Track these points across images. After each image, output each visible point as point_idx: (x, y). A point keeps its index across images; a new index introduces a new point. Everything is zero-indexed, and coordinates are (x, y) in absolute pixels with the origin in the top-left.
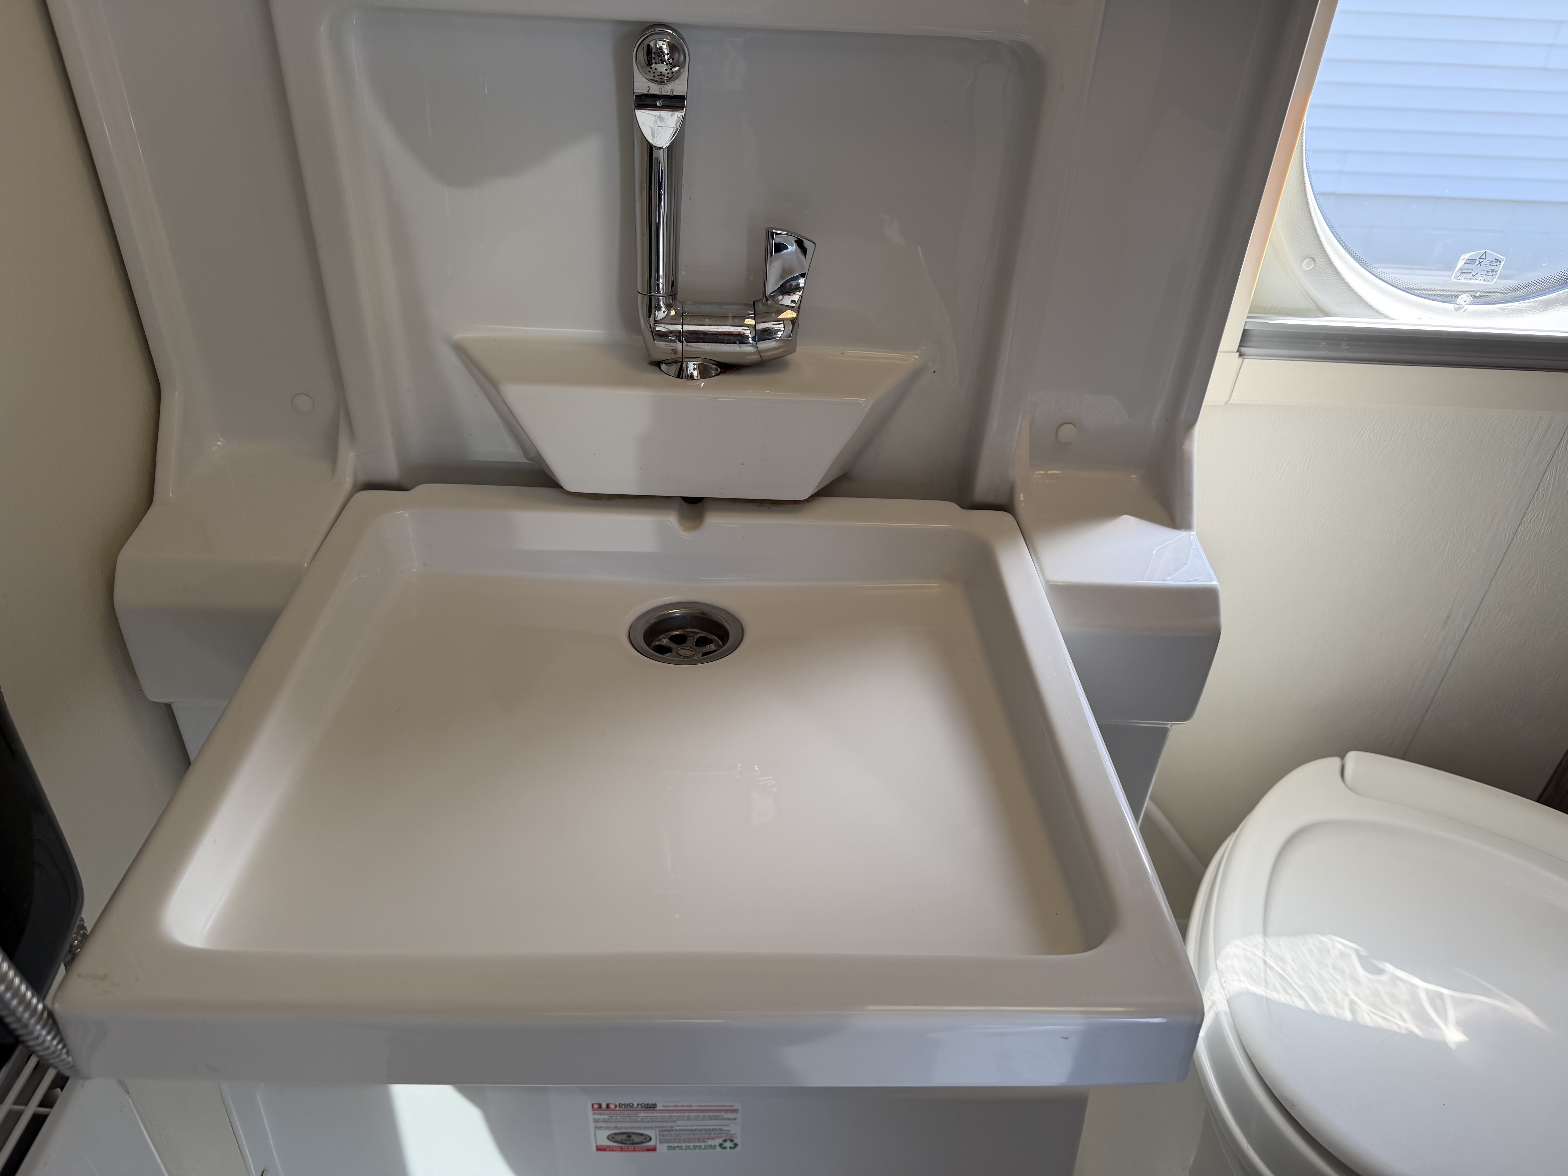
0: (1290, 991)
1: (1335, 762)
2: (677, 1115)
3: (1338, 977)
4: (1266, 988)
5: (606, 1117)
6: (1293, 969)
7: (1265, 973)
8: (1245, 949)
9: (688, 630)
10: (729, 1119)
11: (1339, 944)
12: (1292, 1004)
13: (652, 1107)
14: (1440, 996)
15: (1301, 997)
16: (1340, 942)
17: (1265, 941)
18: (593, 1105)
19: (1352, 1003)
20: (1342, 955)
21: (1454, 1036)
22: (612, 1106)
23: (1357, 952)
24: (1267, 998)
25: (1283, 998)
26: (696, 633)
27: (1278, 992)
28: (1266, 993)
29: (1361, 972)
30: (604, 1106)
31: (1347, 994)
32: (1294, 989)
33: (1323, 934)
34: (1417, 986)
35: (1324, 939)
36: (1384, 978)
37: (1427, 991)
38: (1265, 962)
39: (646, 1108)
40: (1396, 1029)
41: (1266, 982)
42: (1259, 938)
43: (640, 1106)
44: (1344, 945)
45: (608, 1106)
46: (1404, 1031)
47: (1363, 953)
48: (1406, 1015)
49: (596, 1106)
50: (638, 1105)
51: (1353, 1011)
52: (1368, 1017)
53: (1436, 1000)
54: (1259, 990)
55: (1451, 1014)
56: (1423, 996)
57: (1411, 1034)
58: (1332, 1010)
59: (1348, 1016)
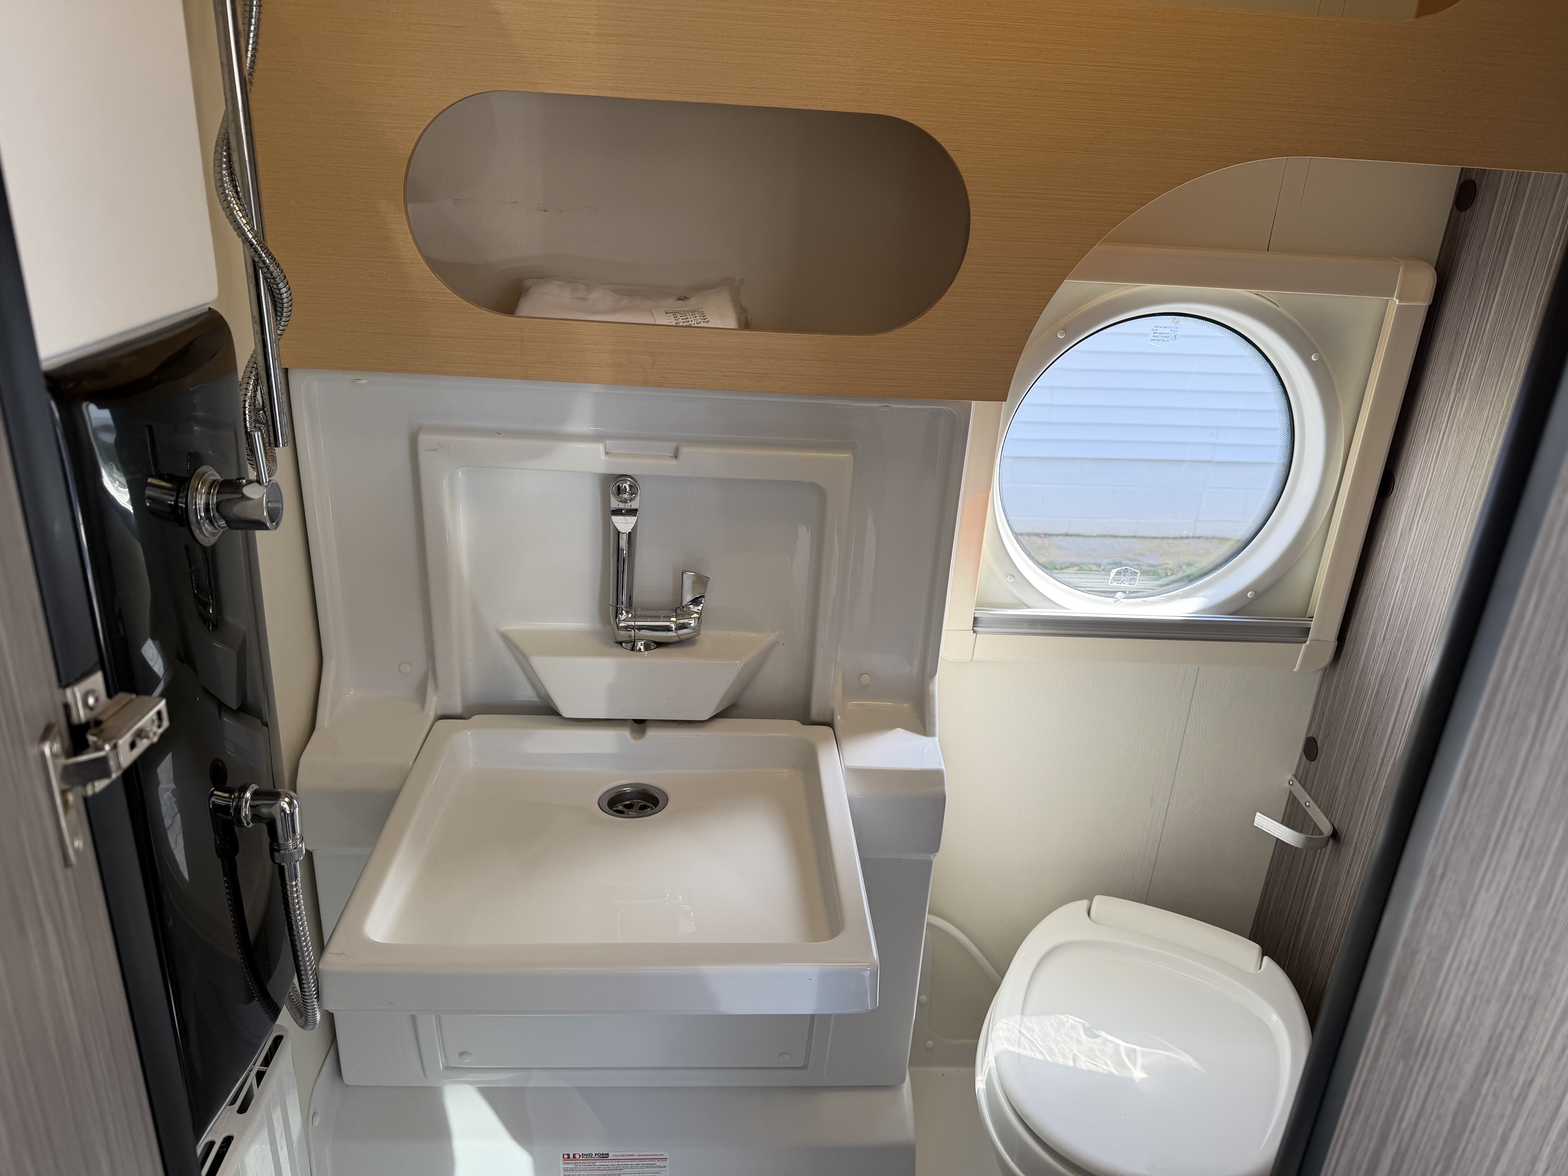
0: (1034, 1048)
1: (1084, 903)
2: (624, 1163)
3: (1068, 1040)
4: (1019, 1047)
5: (573, 1166)
6: (1038, 1036)
7: (1019, 1038)
8: (1007, 1024)
9: (635, 801)
10: (660, 1167)
11: (1071, 1020)
12: (1035, 1057)
13: (605, 1156)
14: (1134, 1051)
15: (1041, 1053)
16: (1072, 1019)
17: (1022, 1018)
18: (563, 1155)
19: (1075, 1056)
20: (1073, 1027)
21: (1138, 1074)
22: (577, 1156)
23: (1083, 1025)
24: (1018, 1054)
25: (1029, 1053)
26: (640, 802)
27: (1026, 1050)
28: (1018, 1050)
29: (1084, 1037)
30: (571, 1156)
31: (1072, 1050)
32: (1037, 1047)
33: (1061, 1014)
34: (1120, 1045)
35: (1062, 1017)
36: (1099, 1040)
37: (1126, 1048)
38: (1020, 1032)
39: (601, 1157)
40: (1102, 1071)
41: (1019, 1044)
42: (1018, 1017)
43: (597, 1156)
44: (1075, 1021)
45: (574, 1155)
46: (1106, 1072)
47: (1087, 1025)
48: (1109, 1063)
49: (566, 1156)
50: (596, 1155)
51: (1074, 1060)
52: (1084, 1064)
53: (1131, 1053)
54: (1014, 1049)
55: (1139, 1062)
56: (1123, 1051)
57: (1111, 1074)
58: (1060, 1060)
59: (1071, 1064)
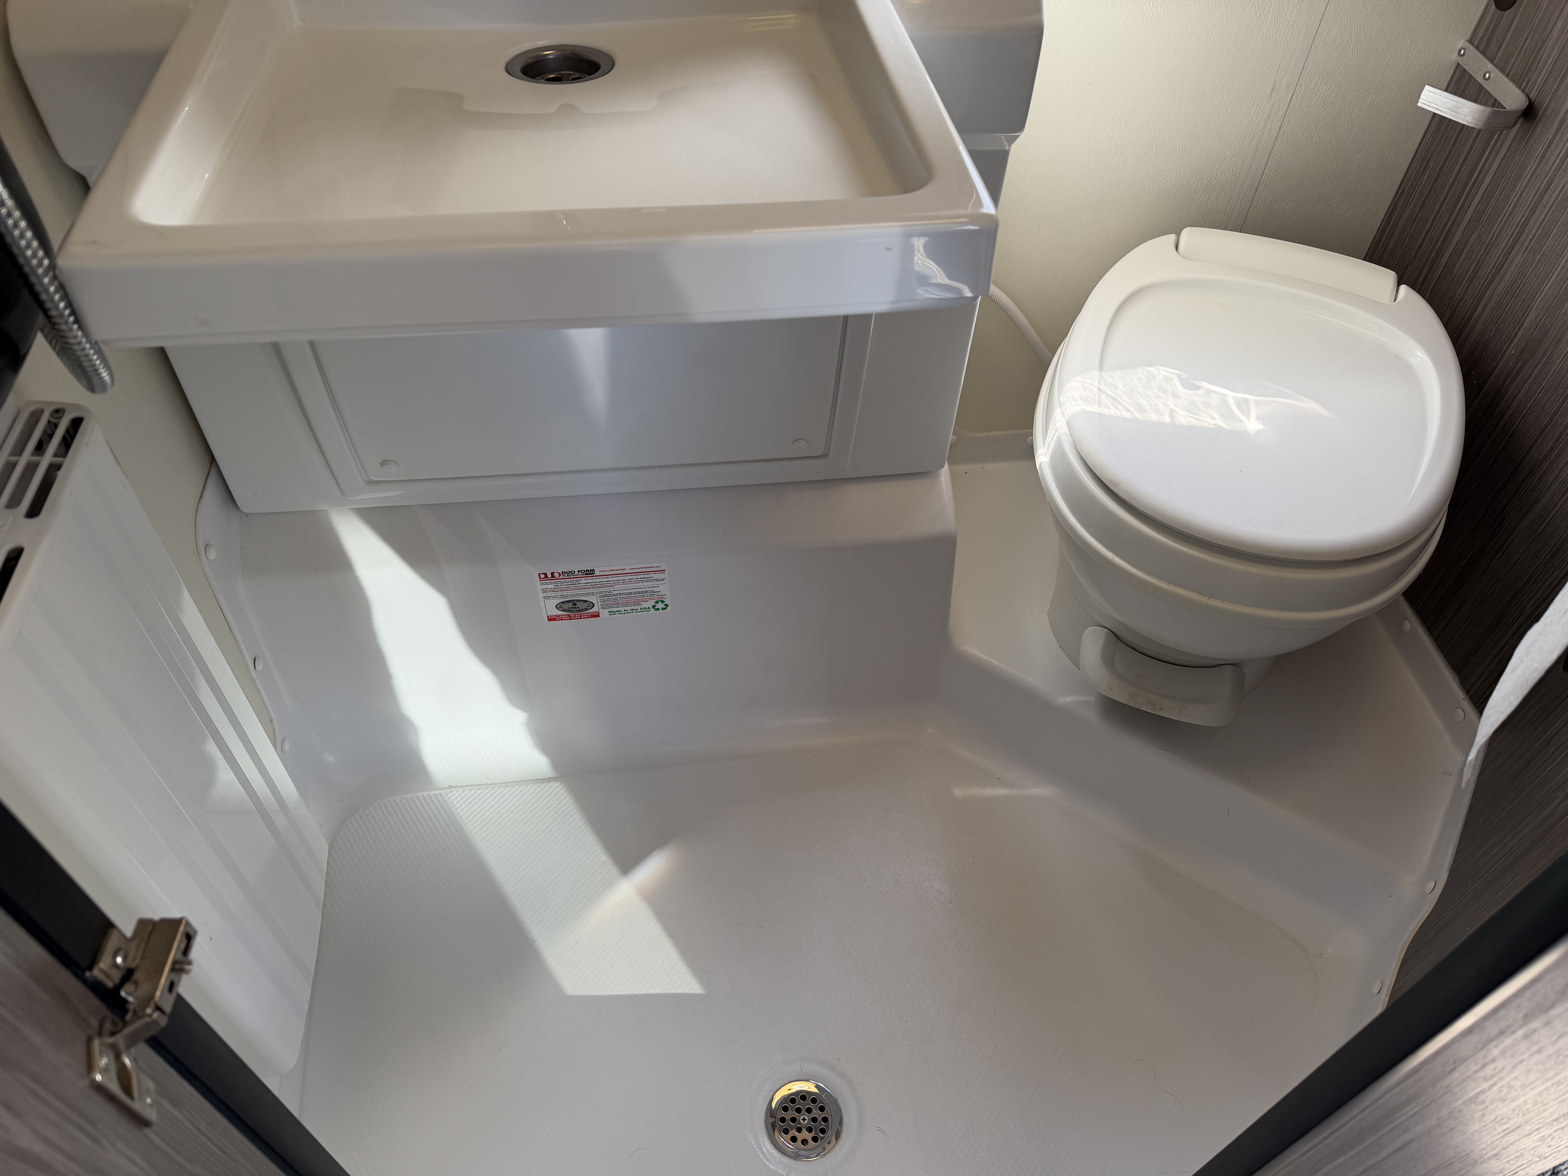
0: (1120, 407)
1: (1172, 237)
2: (614, 579)
3: (1161, 394)
5: (552, 586)
6: (1123, 392)
7: (1099, 396)
9: (562, 72)
10: (658, 580)
11: (1163, 371)
12: (1120, 416)
13: (590, 573)
14: (1246, 401)
15: (1129, 410)
18: (539, 574)
19: (1171, 411)
20: (1166, 379)
21: (1253, 426)
22: (556, 575)
23: (1179, 376)
25: (1113, 412)
26: (570, 75)
27: (1108, 409)
28: (1099, 410)
29: (1180, 389)
30: (549, 576)
31: (1168, 405)
32: (1123, 405)
33: (1150, 365)
34: (1227, 396)
35: (1151, 369)
36: (1200, 392)
37: (1235, 399)
38: (1099, 389)
39: (586, 574)
40: (1207, 425)
41: (1099, 403)
42: (1096, 373)
43: (580, 573)
44: (1168, 372)
45: (552, 574)
46: (1212, 426)
47: (1184, 375)
48: (1215, 415)
49: (543, 576)
51: (1171, 415)
52: (1183, 419)
53: (1242, 403)
54: (1094, 409)
55: (1254, 412)
56: (1231, 401)
57: (1218, 427)
58: (1154, 417)
59: (1167, 419)
